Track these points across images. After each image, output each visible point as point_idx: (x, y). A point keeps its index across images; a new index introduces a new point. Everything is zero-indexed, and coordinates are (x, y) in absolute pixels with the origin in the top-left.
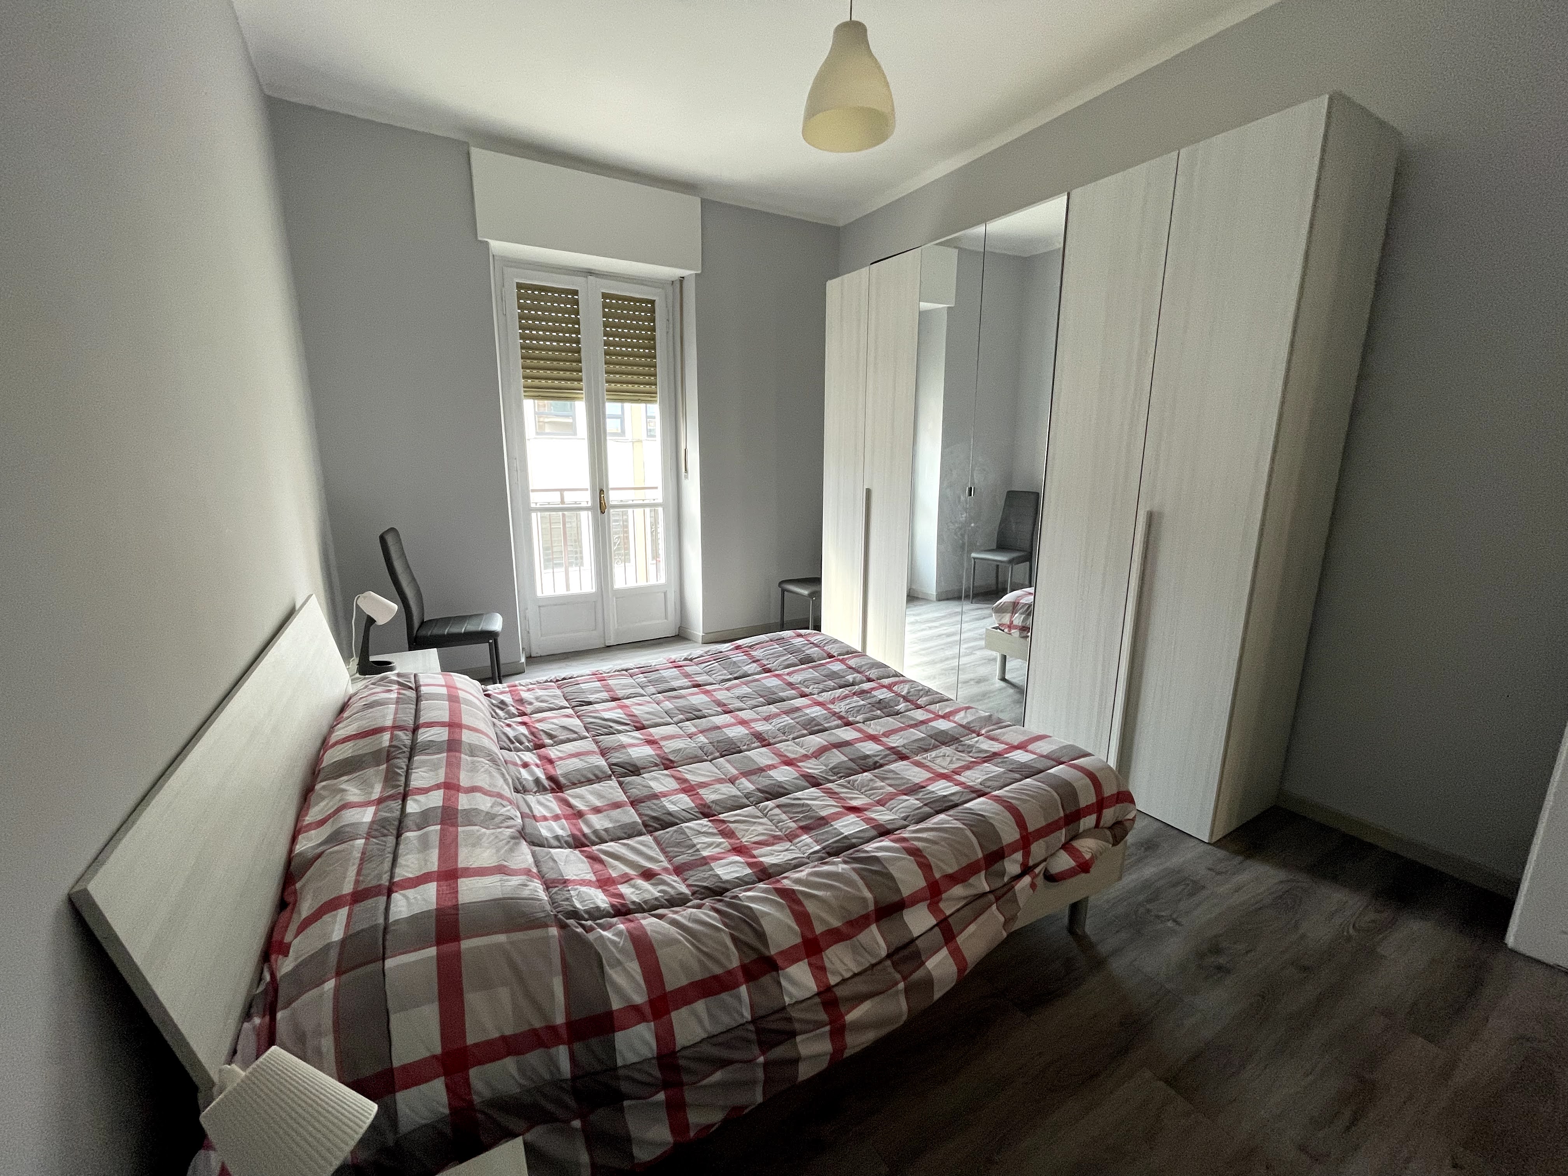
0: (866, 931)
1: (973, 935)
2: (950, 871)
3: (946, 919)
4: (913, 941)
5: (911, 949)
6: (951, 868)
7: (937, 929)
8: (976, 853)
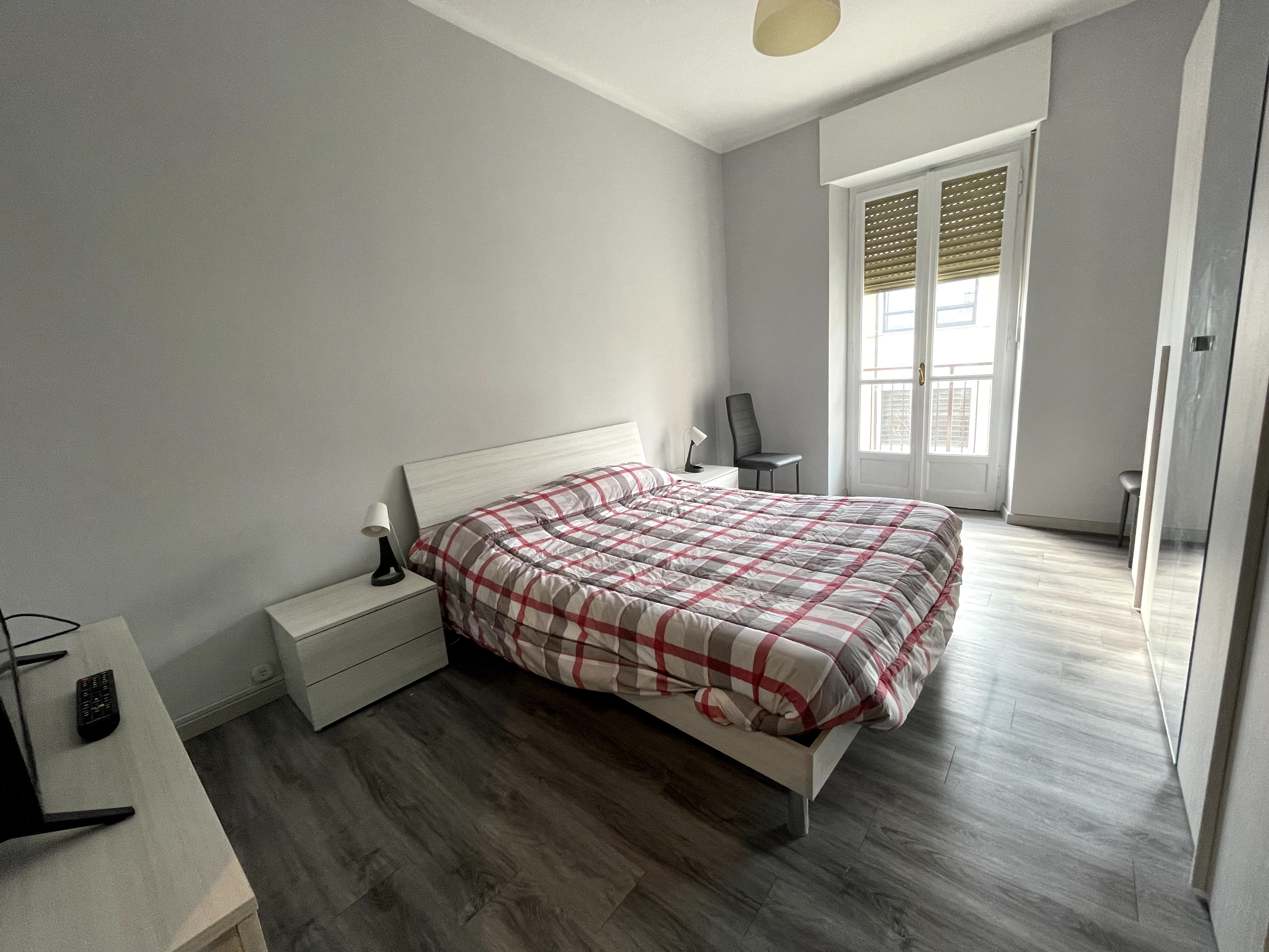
0: (547, 614)
1: (592, 666)
2: (596, 619)
3: (584, 644)
4: (562, 638)
5: (559, 640)
6: (598, 618)
7: (576, 644)
8: (615, 620)
